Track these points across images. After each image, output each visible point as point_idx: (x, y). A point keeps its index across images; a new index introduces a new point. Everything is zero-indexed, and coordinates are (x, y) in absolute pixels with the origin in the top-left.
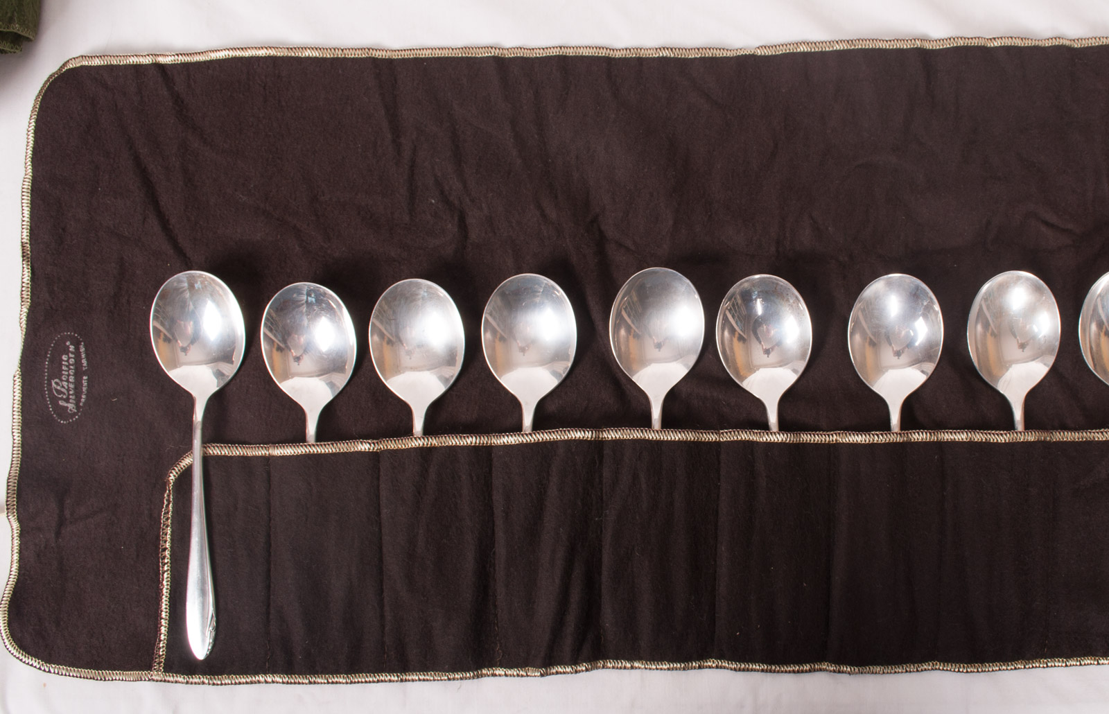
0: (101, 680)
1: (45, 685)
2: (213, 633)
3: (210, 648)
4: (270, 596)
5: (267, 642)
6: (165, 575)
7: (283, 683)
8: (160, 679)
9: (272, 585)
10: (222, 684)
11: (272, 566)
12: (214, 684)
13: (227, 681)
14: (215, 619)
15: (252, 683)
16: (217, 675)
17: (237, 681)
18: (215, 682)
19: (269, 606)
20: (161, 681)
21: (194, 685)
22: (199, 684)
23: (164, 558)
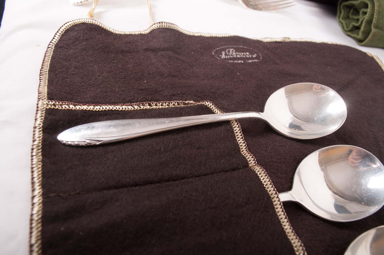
0: (41, 73)
1: (38, 46)
2: (84, 144)
3: (69, 143)
4: (126, 187)
5: (78, 191)
6: (130, 107)
7: (32, 215)
8: (39, 106)
9: (138, 188)
10: (32, 156)
11: (157, 185)
12: (33, 149)
13: (35, 161)
14: (98, 143)
15: (33, 183)
16: (42, 151)
17: (34, 169)
18: (35, 150)
19: (116, 188)
20: (38, 107)
21: (33, 133)
22: (33, 138)
23: (143, 105)
